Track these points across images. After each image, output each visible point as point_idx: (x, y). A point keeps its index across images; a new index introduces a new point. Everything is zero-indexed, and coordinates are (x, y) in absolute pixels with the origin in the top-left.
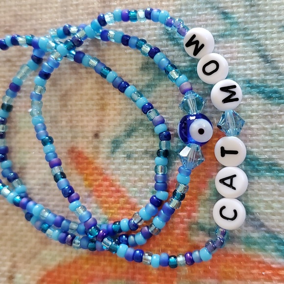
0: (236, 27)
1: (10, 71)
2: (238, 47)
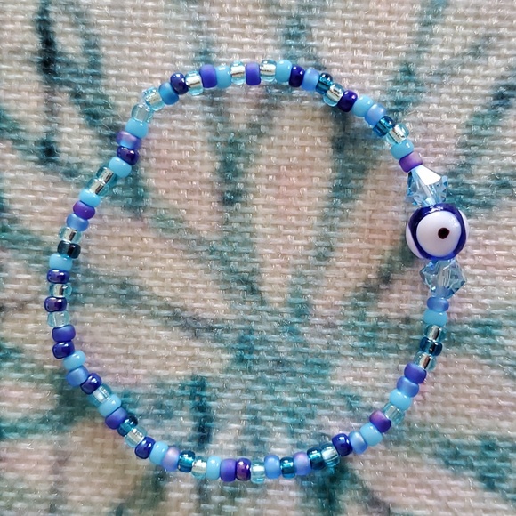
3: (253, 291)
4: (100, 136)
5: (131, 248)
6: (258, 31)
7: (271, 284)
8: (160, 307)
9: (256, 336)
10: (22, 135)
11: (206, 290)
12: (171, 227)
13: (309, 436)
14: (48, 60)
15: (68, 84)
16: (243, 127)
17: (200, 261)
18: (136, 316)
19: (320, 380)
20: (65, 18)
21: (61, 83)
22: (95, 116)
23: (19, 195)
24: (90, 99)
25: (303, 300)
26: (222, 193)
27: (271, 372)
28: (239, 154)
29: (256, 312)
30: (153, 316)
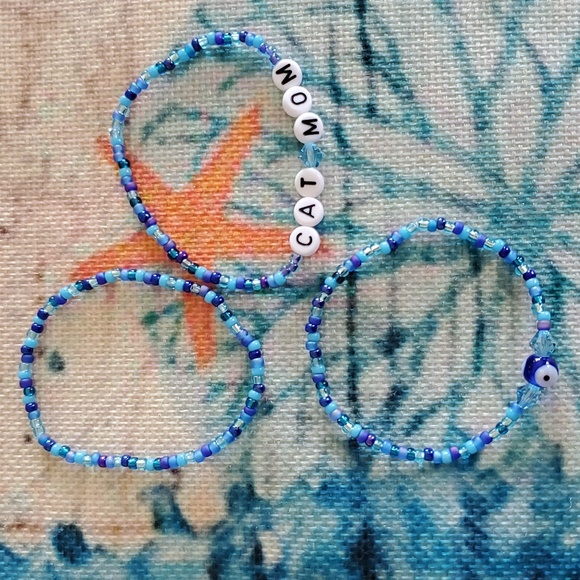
0: (264, 9)
1: (28, 57)
2: (267, 29)
3: (499, 181)
4: (401, 98)
5: (423, 162)
6: (489, 27)
7: (510, 175)
8: (444, 195)
9: (503, 207)
10: (355, 102)
11: (470, 182)
12: (446, 147)
13: (540, 262)
14: (367, 57)
15: (380, 69)
16: (486, 84)
17: (465, 165)
18: (430, 202)
19: (545, 229)
20: (375, 31)
21: (376, 70)
22: (398, 86)
23: (355, 137)
24: (393, 77)
25: (530, 183)
26: (476, 124)
27: (515, 228)
28: (484, 100)
29: (503, 193)
30: (440, 201)
